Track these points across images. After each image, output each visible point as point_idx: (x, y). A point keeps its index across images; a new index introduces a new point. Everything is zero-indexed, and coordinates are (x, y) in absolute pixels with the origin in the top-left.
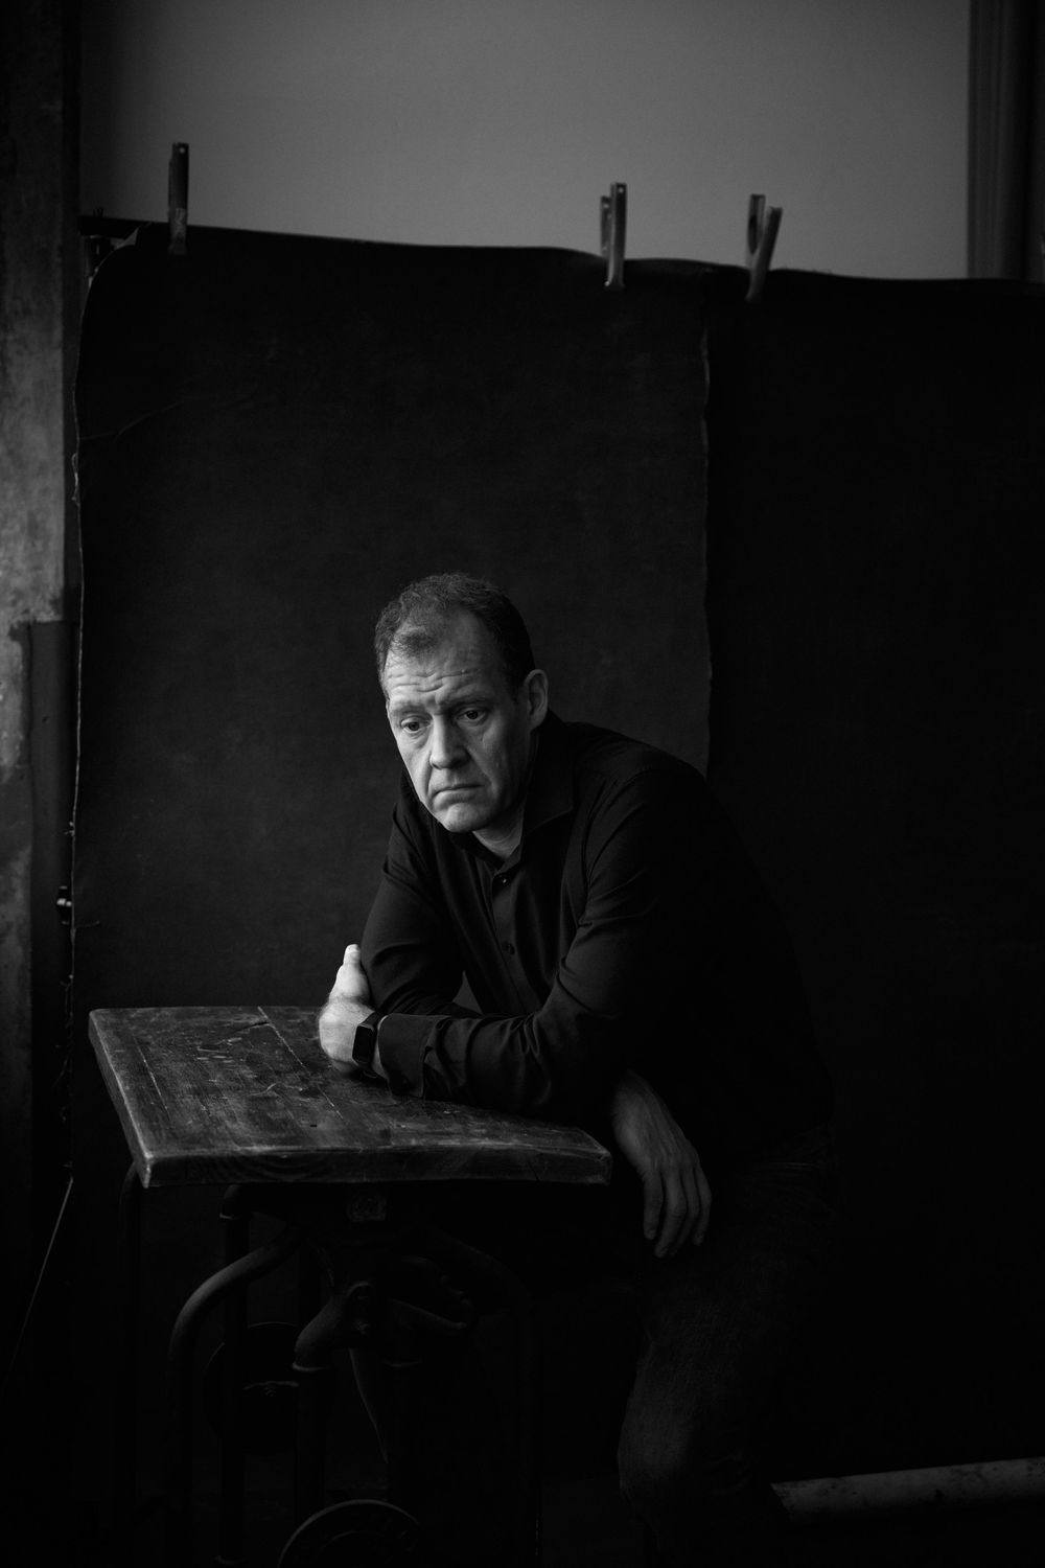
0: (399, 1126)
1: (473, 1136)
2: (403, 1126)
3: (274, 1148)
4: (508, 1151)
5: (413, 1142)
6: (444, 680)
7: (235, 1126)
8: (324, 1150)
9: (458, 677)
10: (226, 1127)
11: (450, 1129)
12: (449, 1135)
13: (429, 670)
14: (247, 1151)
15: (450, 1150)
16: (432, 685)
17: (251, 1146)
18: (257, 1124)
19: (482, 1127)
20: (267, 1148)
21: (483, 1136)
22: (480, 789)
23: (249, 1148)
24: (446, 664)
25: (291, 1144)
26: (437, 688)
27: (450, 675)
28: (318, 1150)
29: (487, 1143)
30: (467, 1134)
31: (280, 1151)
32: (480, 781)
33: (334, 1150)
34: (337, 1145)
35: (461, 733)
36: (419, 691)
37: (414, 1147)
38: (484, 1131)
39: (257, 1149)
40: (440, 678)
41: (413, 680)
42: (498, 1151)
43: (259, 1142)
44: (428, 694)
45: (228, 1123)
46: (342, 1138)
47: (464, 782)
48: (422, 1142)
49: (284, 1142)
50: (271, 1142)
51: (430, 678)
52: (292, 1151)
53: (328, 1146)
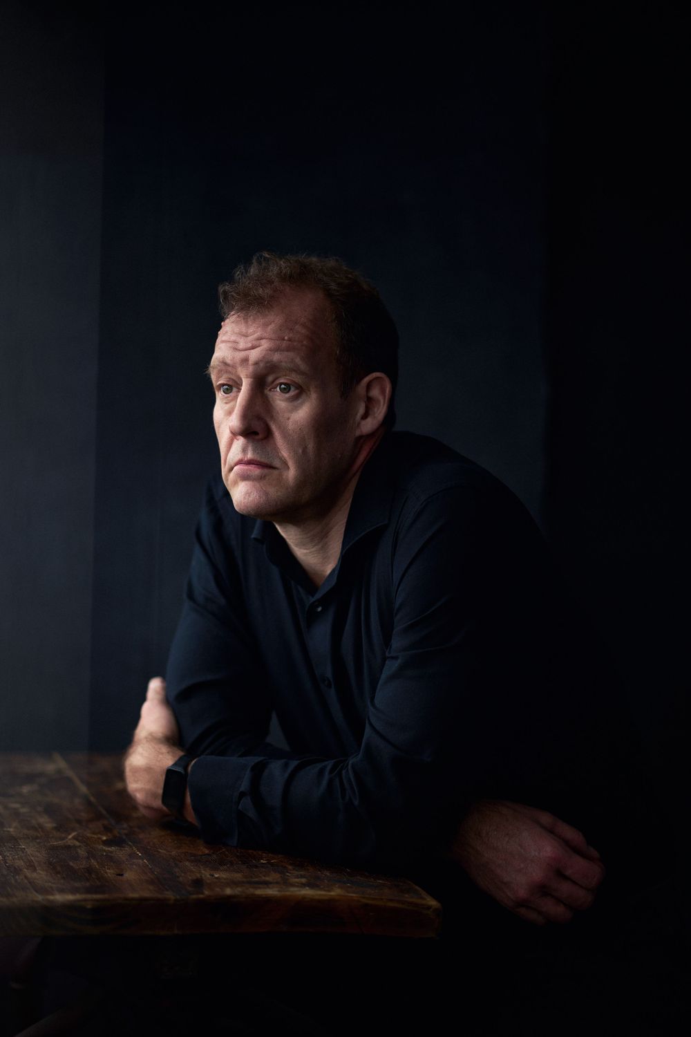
0: (213, 876)
1: (292, 885)
2: (216, 876)
3: (78, 897)
4: (331, 901)
5: (228, 891)
6: (263, 342)
7: (35, 875)
8: (133, 899)
9: (278, 342)
10: (26, 877)
11: (267, 879)
12: (266, 884)
13: (251, 331)
14: (49, 901)
15: (268, 900)
16: (250, 345)
17: (53, 895)
18: (59, 873)
19: (302, 877)
20: (70, 897)
21: (303, 885)
22: (276, 472)
23: (51, 898)
24: (270, 327)
25: (96, 893)
26: (253, 348)
27: (271, 339)
28: (126, 899)
29: (308, 892)
30: (286, 883)
31: (85, 900)
32: (277, 463)
33: (142, 900)
34: (146, 894)
35: (268, 406)
36: (236, 349)
37: (230, 897)
38: (304, 880)
39: (59, 898)
40: (260, 338)
41: (233, 338)
42: (319, 901)
43: (62, 891)
44: (243, 354)
45: (28, 873)
46: (151, 887)
47: (258, 458)
48: (237, 891)
49: (88, 891)
50: (74, 891)
51: (250, 338)
52: (97, 900)
53: (135, 895)
